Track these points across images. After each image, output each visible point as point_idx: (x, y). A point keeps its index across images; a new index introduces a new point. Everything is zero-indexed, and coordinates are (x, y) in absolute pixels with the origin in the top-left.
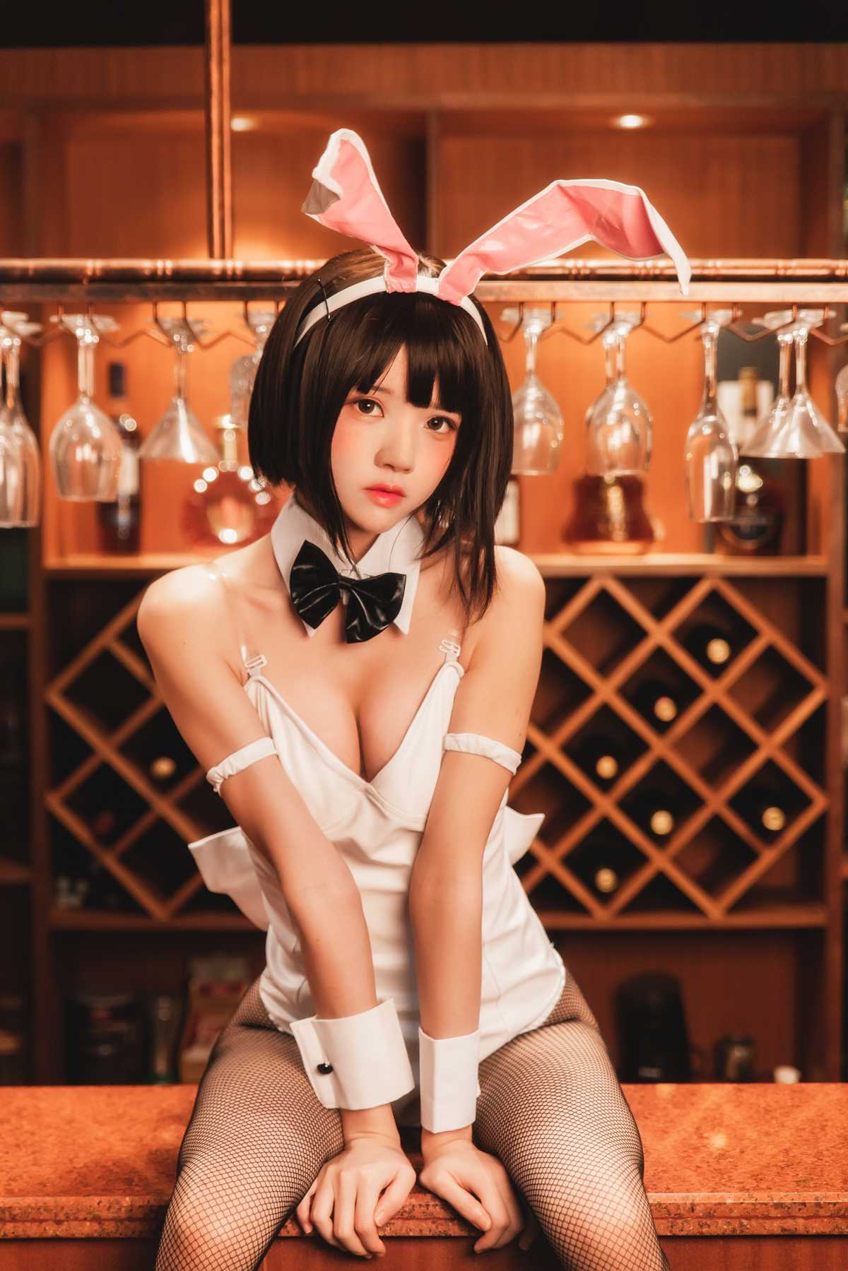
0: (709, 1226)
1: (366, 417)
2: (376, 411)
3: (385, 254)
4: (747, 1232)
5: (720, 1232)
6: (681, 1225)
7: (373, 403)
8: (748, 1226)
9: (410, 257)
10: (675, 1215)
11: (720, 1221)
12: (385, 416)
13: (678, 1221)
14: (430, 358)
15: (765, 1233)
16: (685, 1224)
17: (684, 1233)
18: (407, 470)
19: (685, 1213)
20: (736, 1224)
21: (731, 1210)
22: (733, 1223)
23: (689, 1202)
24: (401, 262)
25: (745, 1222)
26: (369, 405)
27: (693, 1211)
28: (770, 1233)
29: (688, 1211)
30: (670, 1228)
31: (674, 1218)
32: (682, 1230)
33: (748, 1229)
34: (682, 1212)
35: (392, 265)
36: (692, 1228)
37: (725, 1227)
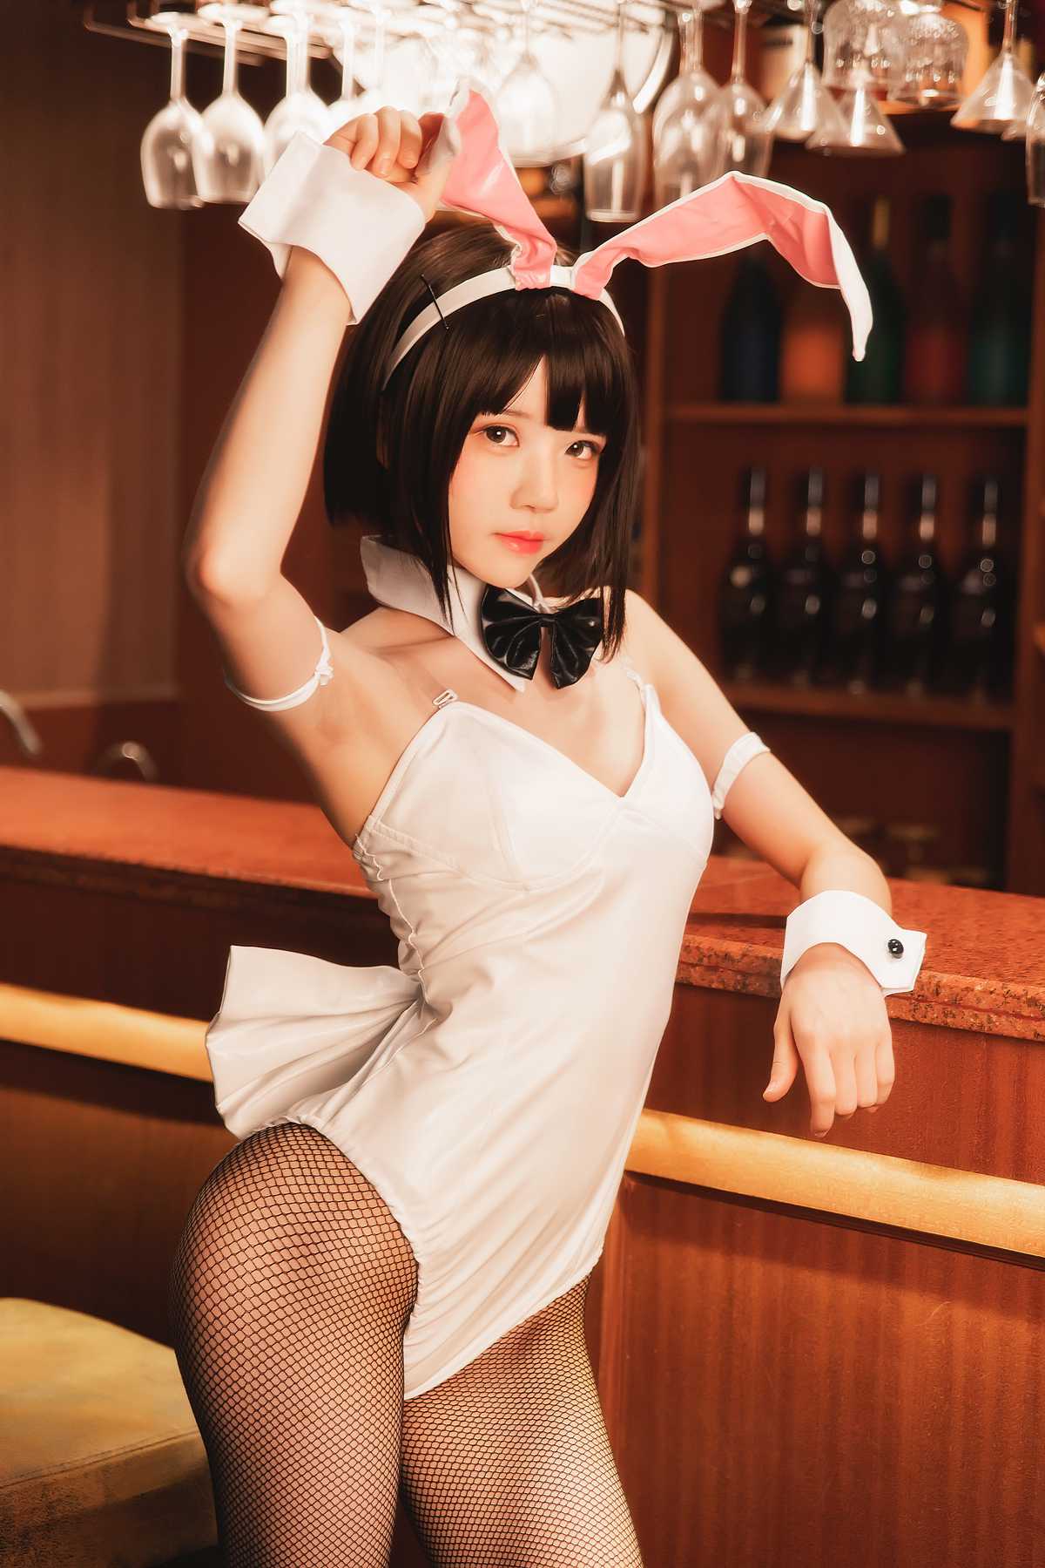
0: (954, 1017)
1: (495, 447)
2: (508, 439)
3: (513, 237)
4: (995, 1030)
5: (966, 1026)
6: (923, 1009)
7: (503, 430)
8: (997, 1023)
9: (547, 242)
10: (919, 996)
11: (966, 1012)
12: (521, 445)
13: (921, 1004)
14: (576, 372)
15: (1016, 1035)
16: (929, 1009)
17: (926, 1021)
18: (549, 510)
19: (929, 995)
20: (984, 1017)
21: (979, 1001)
22: (981, 1017)
23: (934, 981)
24: (535, 249)
25: (994, 1018)
26: (499, 433)
27: (938, 994)
28: (1021, 1036)
29: (932, 994)
30: (912, 1012)
31: (917, 1000)
32: (925, 1017)
33: (997, 1027)
34: (927, 994)
35: (523, 254)
36: (935, 1015)
37: (972, 1020)
